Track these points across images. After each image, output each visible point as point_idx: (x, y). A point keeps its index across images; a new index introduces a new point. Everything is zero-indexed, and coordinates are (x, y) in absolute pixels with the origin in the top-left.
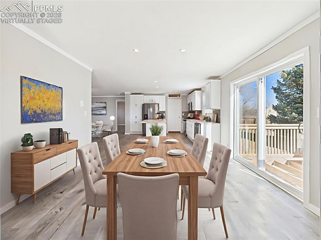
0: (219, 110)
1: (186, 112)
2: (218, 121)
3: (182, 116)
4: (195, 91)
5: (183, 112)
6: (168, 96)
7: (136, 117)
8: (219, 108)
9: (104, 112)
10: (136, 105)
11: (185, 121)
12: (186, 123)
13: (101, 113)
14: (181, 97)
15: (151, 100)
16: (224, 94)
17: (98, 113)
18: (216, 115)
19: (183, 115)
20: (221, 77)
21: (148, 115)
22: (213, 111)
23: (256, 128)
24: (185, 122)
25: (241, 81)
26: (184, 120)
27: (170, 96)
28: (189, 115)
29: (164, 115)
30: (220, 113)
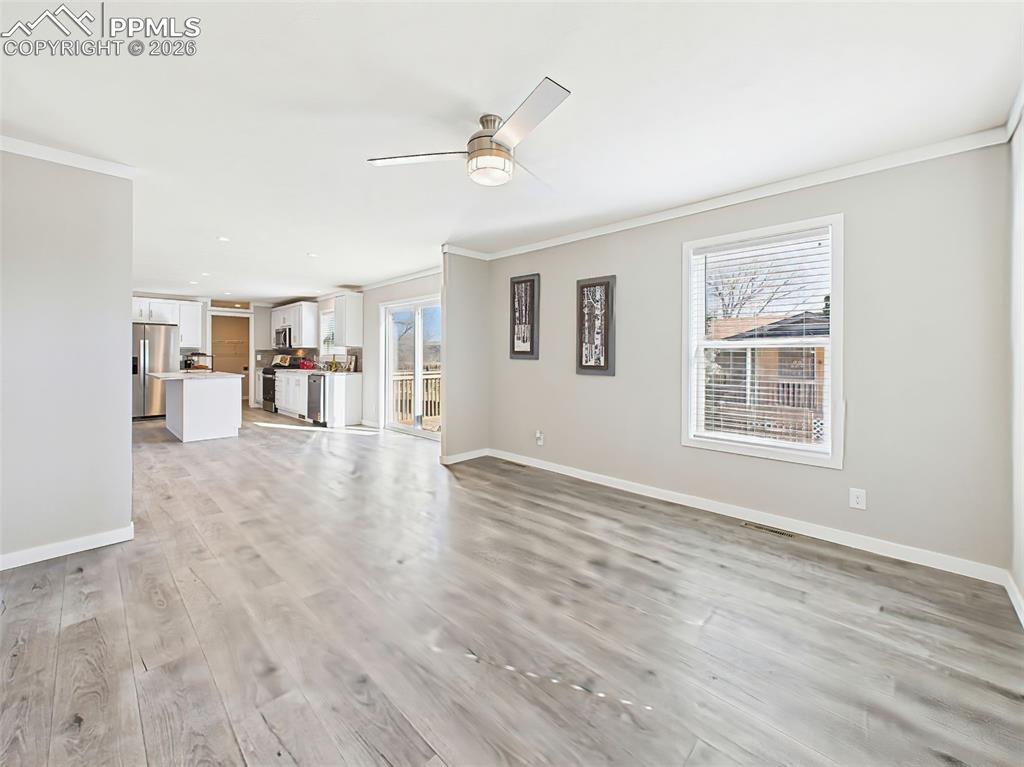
0: (361, 349)
1: (266, 351)
2: (357, 369)
3: (256, 360)
4: (302, 303)
5: (257, 351)
6: (209, 305)
8: (360, 346)
11: (273, 373)
14: (251, 310)
15: (146, 313)
16: (369, 322)
18: (354, 358)
19: (259, 358)
20: (364, 289)
21: (139, 358)
22: (348, 351)
23: (412, 377)
24: (270, 376)
25: (398, 306)
26: (267, 373)
28: (277, 359)
30: (361, 353)
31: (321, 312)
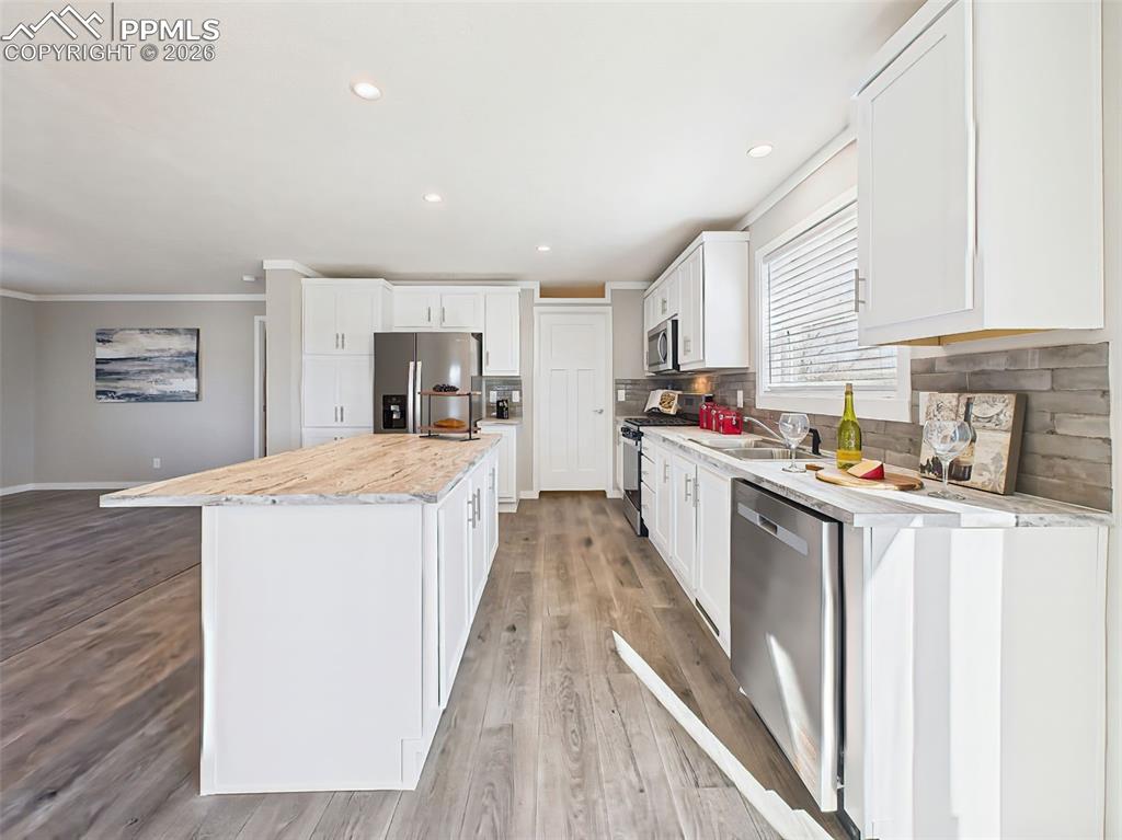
1: (634, 382)
3: (618, 404)
4: (706, 236)
5: (618, 383)
6: (537, 293)
7: (340, 414)
9: (186, 384)
10: (340, 340)
11: (638, 436)
12: (640, 454)
13: (168, 388)
14: (608, 299)
15: (435, 314)
17: (153, 390)
19: (622, 396)
21: (405, 398)
24: (632, 442)
26: (626, 431)
27: (546, 292)
28: (655, 400)
29: (516, 397)
31: (759, 254)
